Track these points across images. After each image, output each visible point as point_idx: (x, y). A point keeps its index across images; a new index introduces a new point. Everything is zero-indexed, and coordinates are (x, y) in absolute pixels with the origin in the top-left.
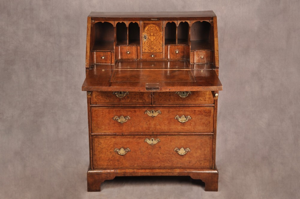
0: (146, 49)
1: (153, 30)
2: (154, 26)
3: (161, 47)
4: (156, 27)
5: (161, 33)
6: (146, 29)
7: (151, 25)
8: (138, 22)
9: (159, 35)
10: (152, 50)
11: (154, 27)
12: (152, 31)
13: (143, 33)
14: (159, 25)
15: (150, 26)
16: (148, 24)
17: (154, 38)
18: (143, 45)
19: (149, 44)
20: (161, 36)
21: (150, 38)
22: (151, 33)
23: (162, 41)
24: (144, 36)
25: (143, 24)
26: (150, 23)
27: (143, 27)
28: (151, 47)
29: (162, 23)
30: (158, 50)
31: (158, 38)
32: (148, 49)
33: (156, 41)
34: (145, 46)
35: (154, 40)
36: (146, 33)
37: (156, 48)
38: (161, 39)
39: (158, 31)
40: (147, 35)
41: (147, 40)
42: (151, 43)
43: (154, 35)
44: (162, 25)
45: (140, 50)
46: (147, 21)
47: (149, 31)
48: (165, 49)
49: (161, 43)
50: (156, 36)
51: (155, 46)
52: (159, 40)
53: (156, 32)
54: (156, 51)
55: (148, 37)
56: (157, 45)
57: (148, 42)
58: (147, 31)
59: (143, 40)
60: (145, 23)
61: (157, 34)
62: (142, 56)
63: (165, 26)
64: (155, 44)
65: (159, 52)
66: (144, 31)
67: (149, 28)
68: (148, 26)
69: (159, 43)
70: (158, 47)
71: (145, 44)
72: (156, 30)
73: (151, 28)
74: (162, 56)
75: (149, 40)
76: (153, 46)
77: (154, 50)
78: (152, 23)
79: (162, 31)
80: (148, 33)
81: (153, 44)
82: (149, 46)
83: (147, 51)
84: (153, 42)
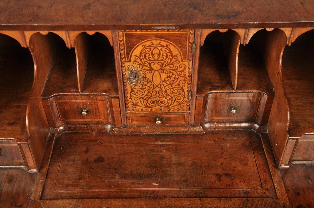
0: (140, 104)
1: (159, 54)
2: (163, 43)
3: (186, 99)
4: (171, 47)
5: (186, 63)
6: (137, 51)
7: (154, 42)
8: (108, 34)
9: (181, 69)
10: (158, 107)
11: (162, 46)
12: (156, 57)
13: (127, 64)
14: (179, 41)
15: (148, 44)
16: (141, 38)
17: (164, 76)
18: (129, 95)
19: (146, 92)
20: (186, 71)
21: (149, 76)
22: (153, 63)
23: (188, 83)
24: (131, 71)
25: (123, 37)
26: (148, 34)
27: (124, 47)
28: (153, 99)
29: (191, 35)
30: (176, 105)
31: (177, 77)
32: (145, 103)
33: (170, 86)
34: (133, 98)
35: (164, 83)
36: (137, 65)
37: (170, 101)
38: (187, 80)
39: (176, 58)
40: (139, 69)
41: (141, 82)
42: (154, 88)
43: (163, 70)
44: (190, 41)
45: (119, 107)
46: (136, 31)
47: (145, 59)
48: (198, 104)
49: (184, 90)
50: (171, 71)
51: (166, 96)
52: (178, 82)
53: (169, 61)
54: (168, 110)
55: (144, 75)
56: (171, 95)
57: (144, 86)
58: (139, 59)
59: (126, 82)
60: (131, 35)
61: (175, 65)
62: (128, 121)
63: (202, 44)
64: (167, 93)
65: (179, 110)
66: (128, 60)
67: (145, 51)
68: (143, 43)
69: (178, 88)
70: (177, 100)
71: (133, 93)
72: (172, 56)
73: (154, 49)
74: (188, 119)
75: (146, 83)
76: (161, 96)
77: (163, 107)
78: (156, 34)
79: (191, 59)
80: (143, 63)
81: (161, 92)
82: (148, 96)
83: (141, 108)
84: (159, 86)
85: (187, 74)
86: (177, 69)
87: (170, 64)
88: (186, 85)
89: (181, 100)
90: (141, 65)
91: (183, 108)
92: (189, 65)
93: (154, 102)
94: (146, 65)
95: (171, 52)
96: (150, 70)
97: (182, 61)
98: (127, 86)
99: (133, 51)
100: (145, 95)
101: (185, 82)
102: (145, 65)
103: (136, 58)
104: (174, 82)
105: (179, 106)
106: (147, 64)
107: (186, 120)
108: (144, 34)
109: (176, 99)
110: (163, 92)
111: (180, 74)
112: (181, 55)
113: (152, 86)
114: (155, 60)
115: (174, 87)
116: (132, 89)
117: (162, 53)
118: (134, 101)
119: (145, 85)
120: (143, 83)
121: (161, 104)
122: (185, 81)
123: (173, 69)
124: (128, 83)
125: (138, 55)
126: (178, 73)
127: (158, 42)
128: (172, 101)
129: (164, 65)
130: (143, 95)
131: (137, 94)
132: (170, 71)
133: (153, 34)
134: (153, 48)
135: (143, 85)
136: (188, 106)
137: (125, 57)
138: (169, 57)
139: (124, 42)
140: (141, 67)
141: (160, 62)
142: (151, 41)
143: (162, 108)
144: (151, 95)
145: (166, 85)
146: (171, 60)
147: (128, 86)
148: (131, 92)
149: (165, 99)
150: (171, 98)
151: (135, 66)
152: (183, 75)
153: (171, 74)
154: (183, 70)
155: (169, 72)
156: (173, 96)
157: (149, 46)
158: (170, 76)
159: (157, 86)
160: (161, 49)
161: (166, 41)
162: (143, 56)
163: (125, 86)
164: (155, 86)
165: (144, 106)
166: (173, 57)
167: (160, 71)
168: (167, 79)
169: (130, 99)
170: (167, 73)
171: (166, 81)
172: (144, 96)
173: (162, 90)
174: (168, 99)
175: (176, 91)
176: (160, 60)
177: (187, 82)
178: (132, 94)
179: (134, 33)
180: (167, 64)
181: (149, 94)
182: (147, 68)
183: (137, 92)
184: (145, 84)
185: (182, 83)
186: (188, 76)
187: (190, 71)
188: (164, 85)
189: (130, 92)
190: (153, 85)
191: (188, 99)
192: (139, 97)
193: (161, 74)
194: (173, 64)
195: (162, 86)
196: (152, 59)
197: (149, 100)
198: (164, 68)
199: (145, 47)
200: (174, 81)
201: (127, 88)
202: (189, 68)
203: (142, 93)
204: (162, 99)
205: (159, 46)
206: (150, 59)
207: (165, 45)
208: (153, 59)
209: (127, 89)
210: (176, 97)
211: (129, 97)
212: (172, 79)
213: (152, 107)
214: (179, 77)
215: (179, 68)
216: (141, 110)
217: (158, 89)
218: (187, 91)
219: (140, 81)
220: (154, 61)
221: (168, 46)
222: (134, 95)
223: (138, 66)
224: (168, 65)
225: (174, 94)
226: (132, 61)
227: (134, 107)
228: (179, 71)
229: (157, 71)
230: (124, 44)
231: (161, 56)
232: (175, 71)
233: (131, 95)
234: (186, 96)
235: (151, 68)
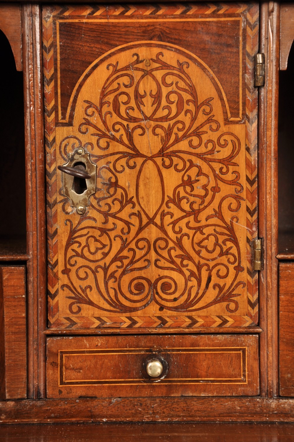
0: (94, 296)
1: (157, 98)
2: (171, 57)
3: (244, 276)
4: (193, 70)
5: (238, 129)
7: (144, 53)
9: (225, 153)
10: (153, 310)
11: (165, 66)
13: (60, 133)
15: (125, 58)
16: (106, 39)
17: (172, 179)
18: (60, 257)
19: (117, 245)
20: (241, 159)
21: (126, 179)
22: (139, 131)
23: (248, 209)
24: (72, 159)
25: (55, 37)
26: (126, 25)
27: (56, 70)
28: (137, 274)
29: (248, 29)
30: (215, 302)
31: (212, 184)
32: (112, 293)
33: (192, 218)
34: (74, 269)
35: (173, 208)
36: (90, 138)
37: (194, 282)
38: (244, 195)
39: (208, 109)
40: (97, 152)
41: (102, 203)
42: (141, 229)
43: (169, 156)
44: (248, 49)
45: (23, 303)
46: (93, 13)
47: (114, 115)
48: (286, 294)
49: (238, 234)
50: (194, 159)
51: (178, 261)
52: (215, 204)
53: (187, 120)
54: (188, 321)
55: (111, 175)
56: (196, 258)
57: (111, 220)
58: (96, 114)
59: (55, 203)
60: (77, 27)
61: (205, 138)
62: (50, 372)
63: (284, 66)
64: (182, 248)
65: (225, 321)
66: (64, 118)
67: (115, 85)
68: (110, 56)
69: (218, 229)
70: (214, 279)
71: (75, 246)
72: (195, 102)
73: (143, 77)
74: (256, 365)
75: (116, 207)
76: (162, 263)
77: (170, 308)
78: (149, 25)
79: (253, 115)
80: (110, 128)
81: (162, 244)
82: (121, 259)
83: (97, 312)
84: (158, 220)
85: (243, 171)
86: (212, 152)
87: (190, 136)
88: (243, 214)
89: (229, 280)
90: (104, 135)
91: (237, 313)
92: (247, 135)
93: (140, 288)
94: (117, 135)
95: (193, 91)
96: (132, 156)
97: (227, 122)
98: (56, 221)
99: (81, 86)
100: (112, 255)
101: (239, 206)
102: (114, 138)
103: (90, 111)
104: (203, 202)
105: (225, 304)
106: (122, 131)
107: (251, 370)
108: (115, 25)
109: (214, 272)
110: (171, 244)
111: (221, 169)
112: (222, 99)
113: (135, 221)
114: (146, 118)
115: (203, 223)
116: (73, 232)
117: (165, 91)
118: (77, 283)
119: (114, 216)
120: (106, 208)
121: (164, 296)
122: (238, 198)
123: (198, 151)
124: (59, 207)
125: (96, 101)
126: (217, 166)
127: (156, 51)
128: (199, 285)
129: (173, 137)
130: (105, 255)
131: (86, 253)
132: (190, 161)
133: (141, 26)
134: (140, 73)
135: (106, 215)
136: (252, 305)
137: (55, 108)
138: (186, 107)
139: (55, 52)
140: (103, 142)
141: (162, 127)
142: (134, 51)
143: (166, 314)
144: (131, 254)
145: (180, 214)
146: (194, 119)
147: (61, 217)
148: (68, 244)
149: (175, 275)
150: (195, 270)
151: (84, 139)
152: (230, 177)
153: (193, 172)
154: (231, 157)
155: (188, 164)
156: (203, 262)
157: (126, 68)
158: (189, 177)
159: (151, 221)
160: (164, 78)
161: (177, 50)
162: (109, 103)
163: (51, 220)
164: (145, 220)
165: (107, 306)
166: (198, 108)
167: (159, 160)
168: (182, 194)
169: (63, 272)
170: (180, 167)
171: (180, 200)
172: (108, 260)
173: (166, 233)
174: (187, 273)
175: (212, 239)
176: (162, 119)
177: (244, 204)
178: (70, 253)
179: (85, 21)
180: (181, 134)
181: (125, 253)
182: (122, 148)
183: (87, 245)
184: (113, 211)
185: (229, 208)
186: (248, 179)
187: (254, 158)
188: (172, 215)
189: (64, 243)
190: (139, 215)
191: (251, 273)
192: (93, 266)
193: (164, 172)
194: (198, 134)
195: (168, 219)
196: (136, 114)
197: (126, 279)
198: (171, 149)
199: (116, 71)
200: (203, 198)
201: (56, 226)
202: (248, 149)
203: (104, 246)
204: (166, 273)
205: (157, 69)
206: (130, 112)
207: (175, 64)
208: (141, 116)
209: (56, 232)
210: (212, 264)
211: (60, 267)
212: (199, 190)
213: (136, 309)
214: (221, 184)
215: (218, 148)
216: (97, 323)
217: (152, 233)
218: (248, 240)
219: (99, 200)
220: (143, 123)
221: (185, 67)
222: (77, 255)
223: (94, 140)
224: (185, 136)
225: (204, 253)
226: (76, 122)
227: (75, 308)
228: (220, 161)
229: (151, 158)
230: (56, 60)
231: (164, 103)
232: (205, 160)
233: (68, 256)
234: (246, 264)
235: (134, 148)
